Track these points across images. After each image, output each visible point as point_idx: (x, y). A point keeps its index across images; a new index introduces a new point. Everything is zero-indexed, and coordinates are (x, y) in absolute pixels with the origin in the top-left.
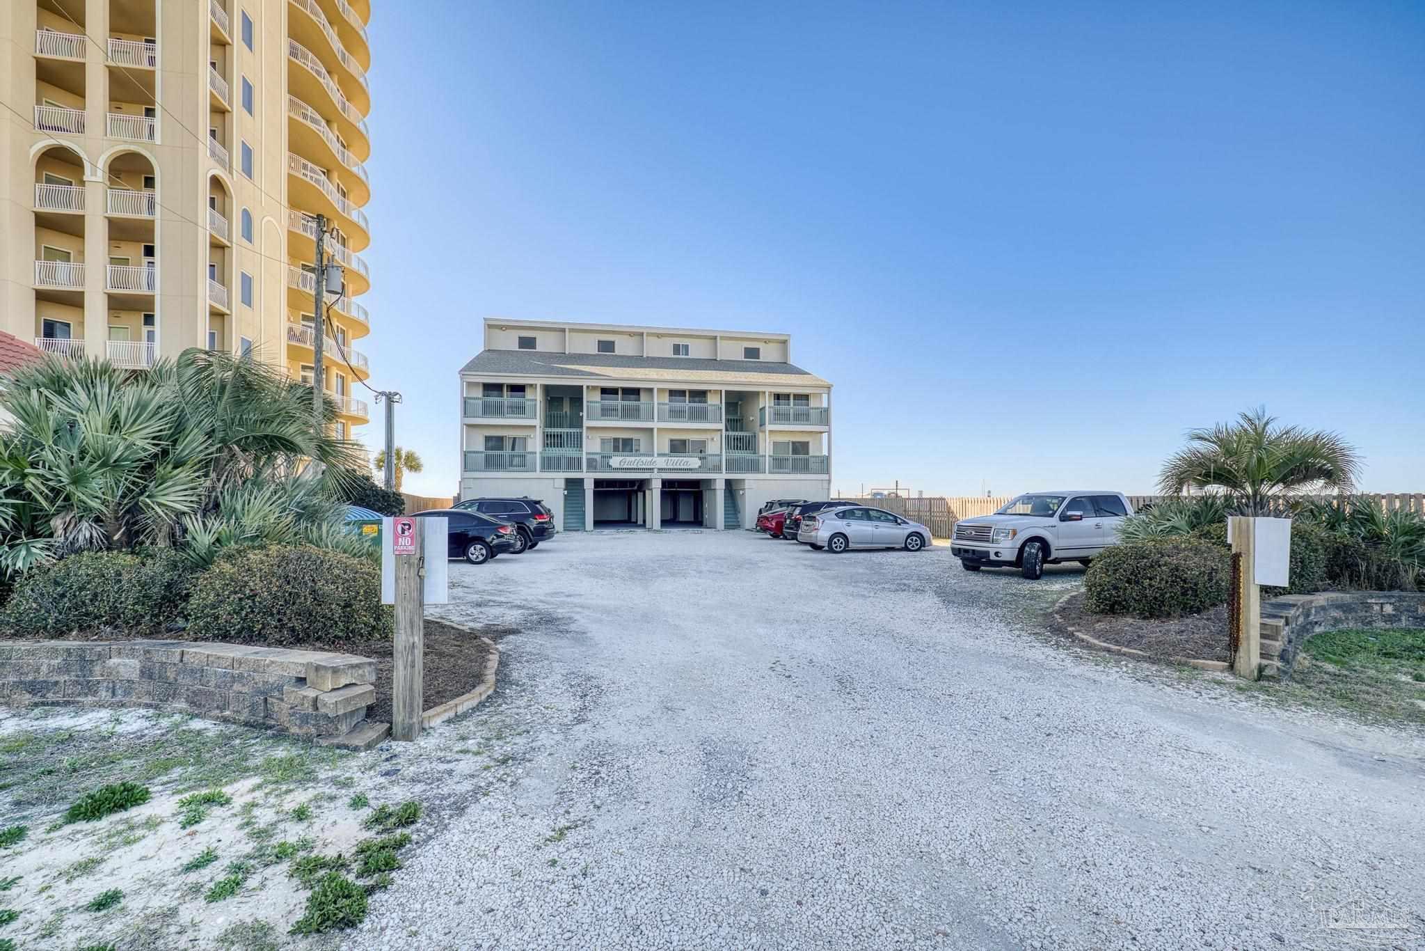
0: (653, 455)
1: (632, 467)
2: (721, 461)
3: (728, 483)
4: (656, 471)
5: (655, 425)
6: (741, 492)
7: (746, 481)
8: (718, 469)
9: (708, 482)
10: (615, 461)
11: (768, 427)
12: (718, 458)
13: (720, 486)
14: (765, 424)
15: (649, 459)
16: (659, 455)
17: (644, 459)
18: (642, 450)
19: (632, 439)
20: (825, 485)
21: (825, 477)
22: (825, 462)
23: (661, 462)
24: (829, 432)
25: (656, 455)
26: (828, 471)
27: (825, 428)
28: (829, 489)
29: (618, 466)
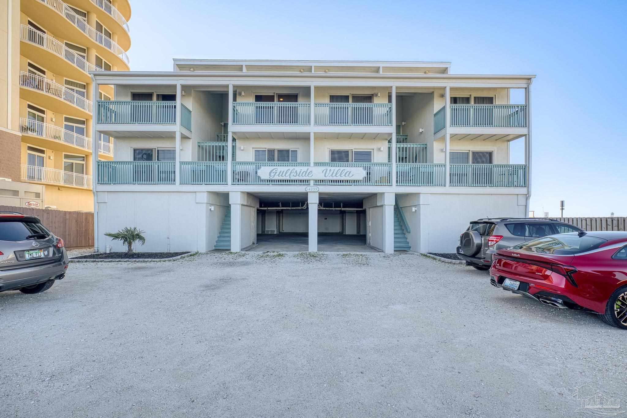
0: (308, 164)
1: (284, 178)
2: (390, 173)
3: (398, 197)
4: (312, 183)
5: (312, 129)
6: (414, 209)
7: (422, 196)
8: (386, 180)
9: (373, 196)
10: (265, 172)
11: (450, 130)
12: (386, 169)
13: (389, 202)
14: (444, 127)
15: (304, 169)
16: (317, 164)
17: (298, 169)
18: (299, 160)
19: (288, 151)
20: (522, 201)
21: (523, 190)
22: (521, 172)
23: (318, 173)
24: (527, 137)
25: (312, 164)
26: (526, 183)
27: (524, 131)
28: (526, 206)
29: (267, 178)
